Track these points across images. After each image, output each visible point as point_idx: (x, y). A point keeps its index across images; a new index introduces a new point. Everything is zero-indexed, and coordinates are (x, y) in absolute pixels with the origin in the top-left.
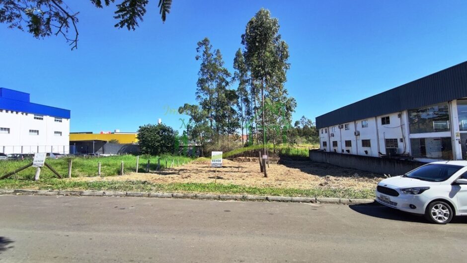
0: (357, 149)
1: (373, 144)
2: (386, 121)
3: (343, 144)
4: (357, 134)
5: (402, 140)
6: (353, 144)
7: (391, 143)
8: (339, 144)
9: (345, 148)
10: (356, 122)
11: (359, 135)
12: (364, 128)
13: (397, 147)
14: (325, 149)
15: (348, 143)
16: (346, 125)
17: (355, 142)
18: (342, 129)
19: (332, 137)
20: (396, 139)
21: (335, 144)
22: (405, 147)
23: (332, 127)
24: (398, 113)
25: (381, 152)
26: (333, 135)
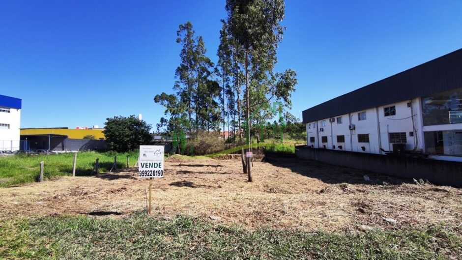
0: (352, 144)
1: (373, 139)
2: (390, 112)
3: (334, 140)
4: (352, 128)
5: (411, 134)
6: (347, 139)
7: (397, 138)
8: (329, 139)
9: (337, 145)
10: (351, 114)
11: (354, 128)
12: (360, 121)
13: (406, 142)
14: (313, 146)
15: (341, 139)
16: (338, 119)
17: (349, 137)
18: (333, 123)
19: (321, 132)
20: (405, 133)
21: (325, 139)
22: (416, 142)
23: (320, 121)
24: (408, 101)
25: (383, 148)
26: (322, 130)
